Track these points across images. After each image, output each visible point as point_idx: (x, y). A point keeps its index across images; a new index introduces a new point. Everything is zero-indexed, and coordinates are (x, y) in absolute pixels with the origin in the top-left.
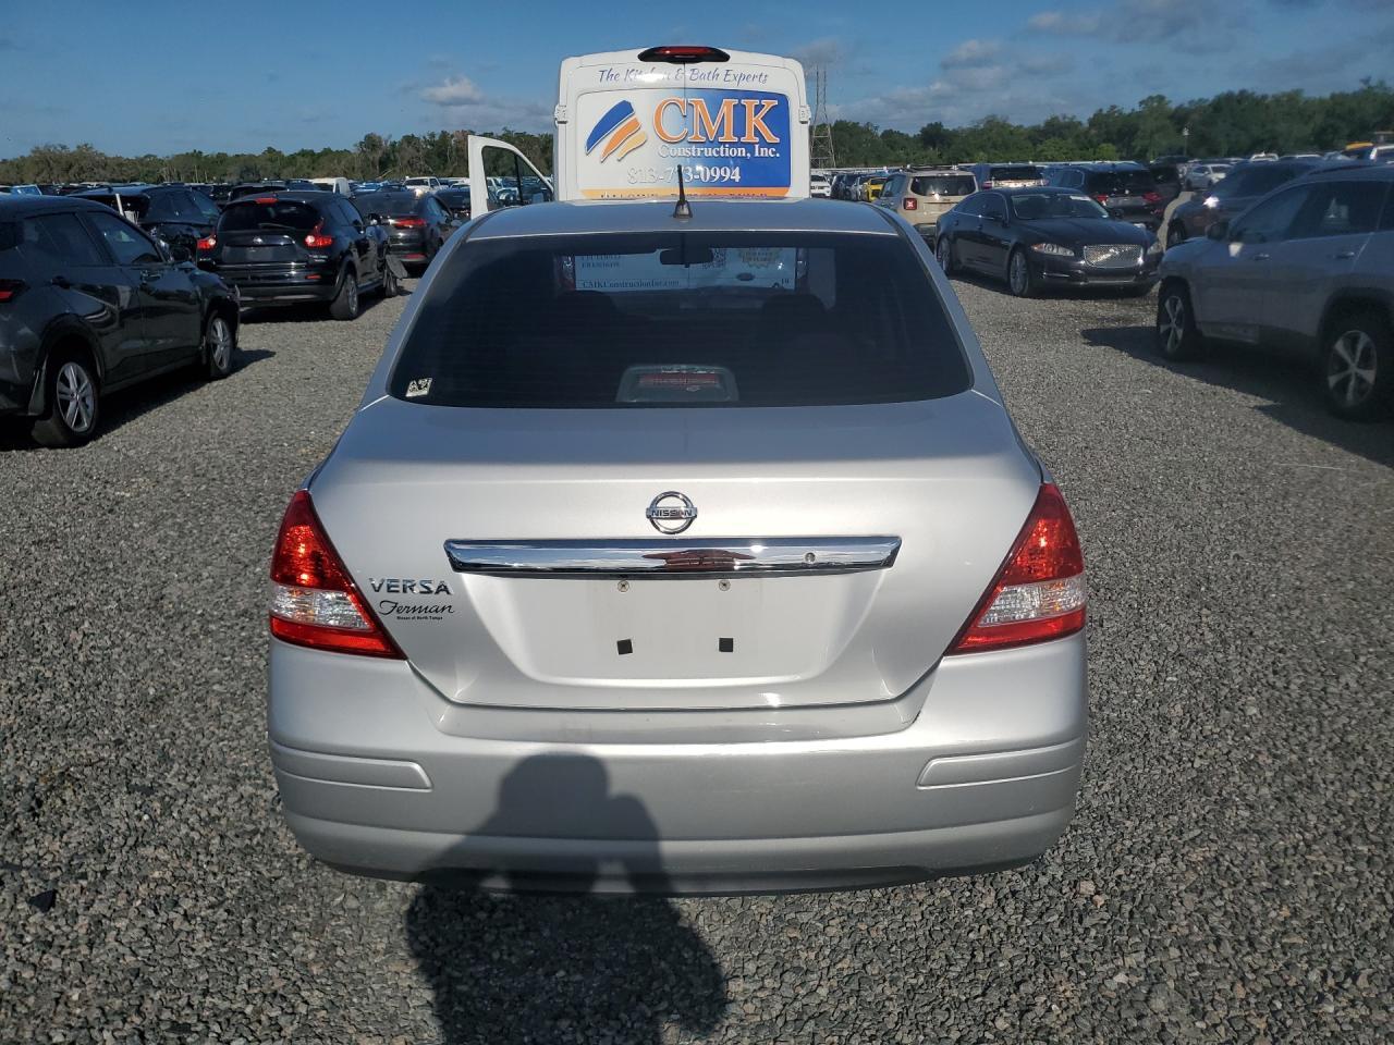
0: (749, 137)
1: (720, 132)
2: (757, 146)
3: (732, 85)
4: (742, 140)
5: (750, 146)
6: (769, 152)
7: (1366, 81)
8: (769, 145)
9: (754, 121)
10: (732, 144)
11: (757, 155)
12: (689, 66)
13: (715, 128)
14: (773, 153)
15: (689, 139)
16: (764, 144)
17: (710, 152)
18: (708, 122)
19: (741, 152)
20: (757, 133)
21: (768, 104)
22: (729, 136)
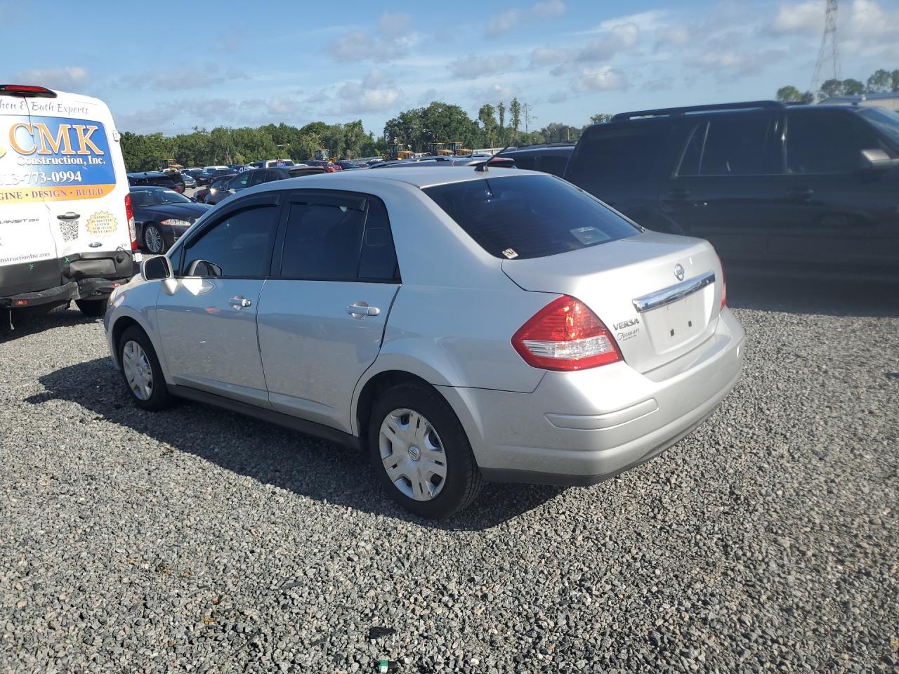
0: (83, 151)
1: (62, 146)
2: (90, 157)
3: (65, 115)
4: (79, 152)
5: (84, 157)
6: (98, 161)
7: (196, 129)
8: (98, 156)
9: (84, 140)
10: (71, 156)
11: (91, 163)
12: (29, 100)
13: (57, 144)
14: (101, 161)
15: (38, 152)
16: (94, 155)
17: (57, 161)
18: (52, 141)
19: (79, 161)
20: (88, 148)
21: (92, 128)
22: (68, 149)
